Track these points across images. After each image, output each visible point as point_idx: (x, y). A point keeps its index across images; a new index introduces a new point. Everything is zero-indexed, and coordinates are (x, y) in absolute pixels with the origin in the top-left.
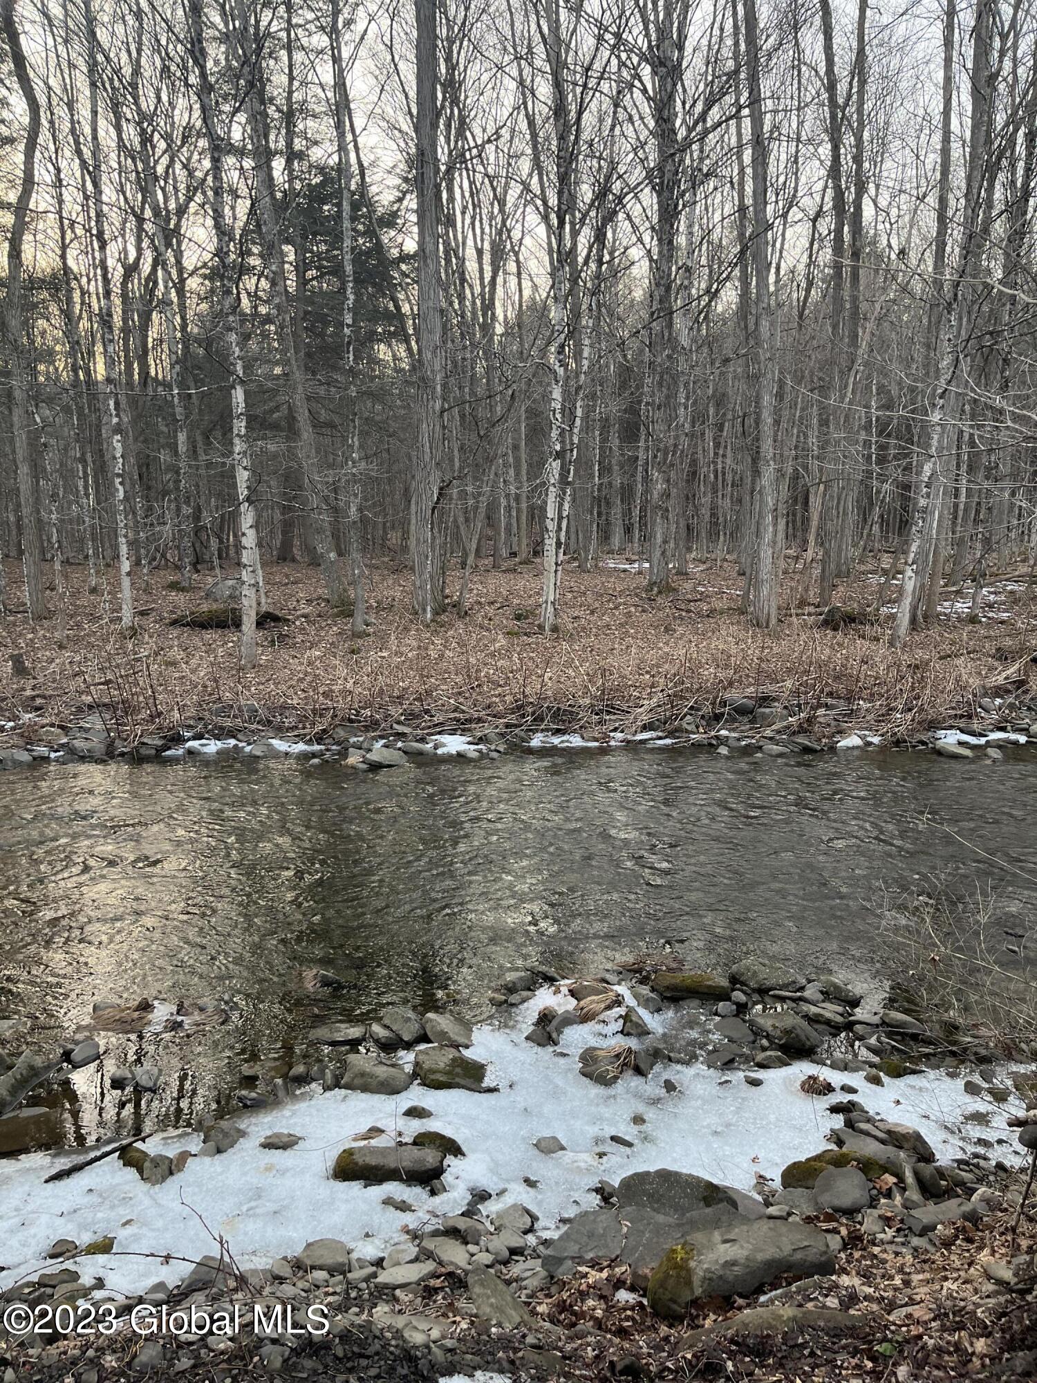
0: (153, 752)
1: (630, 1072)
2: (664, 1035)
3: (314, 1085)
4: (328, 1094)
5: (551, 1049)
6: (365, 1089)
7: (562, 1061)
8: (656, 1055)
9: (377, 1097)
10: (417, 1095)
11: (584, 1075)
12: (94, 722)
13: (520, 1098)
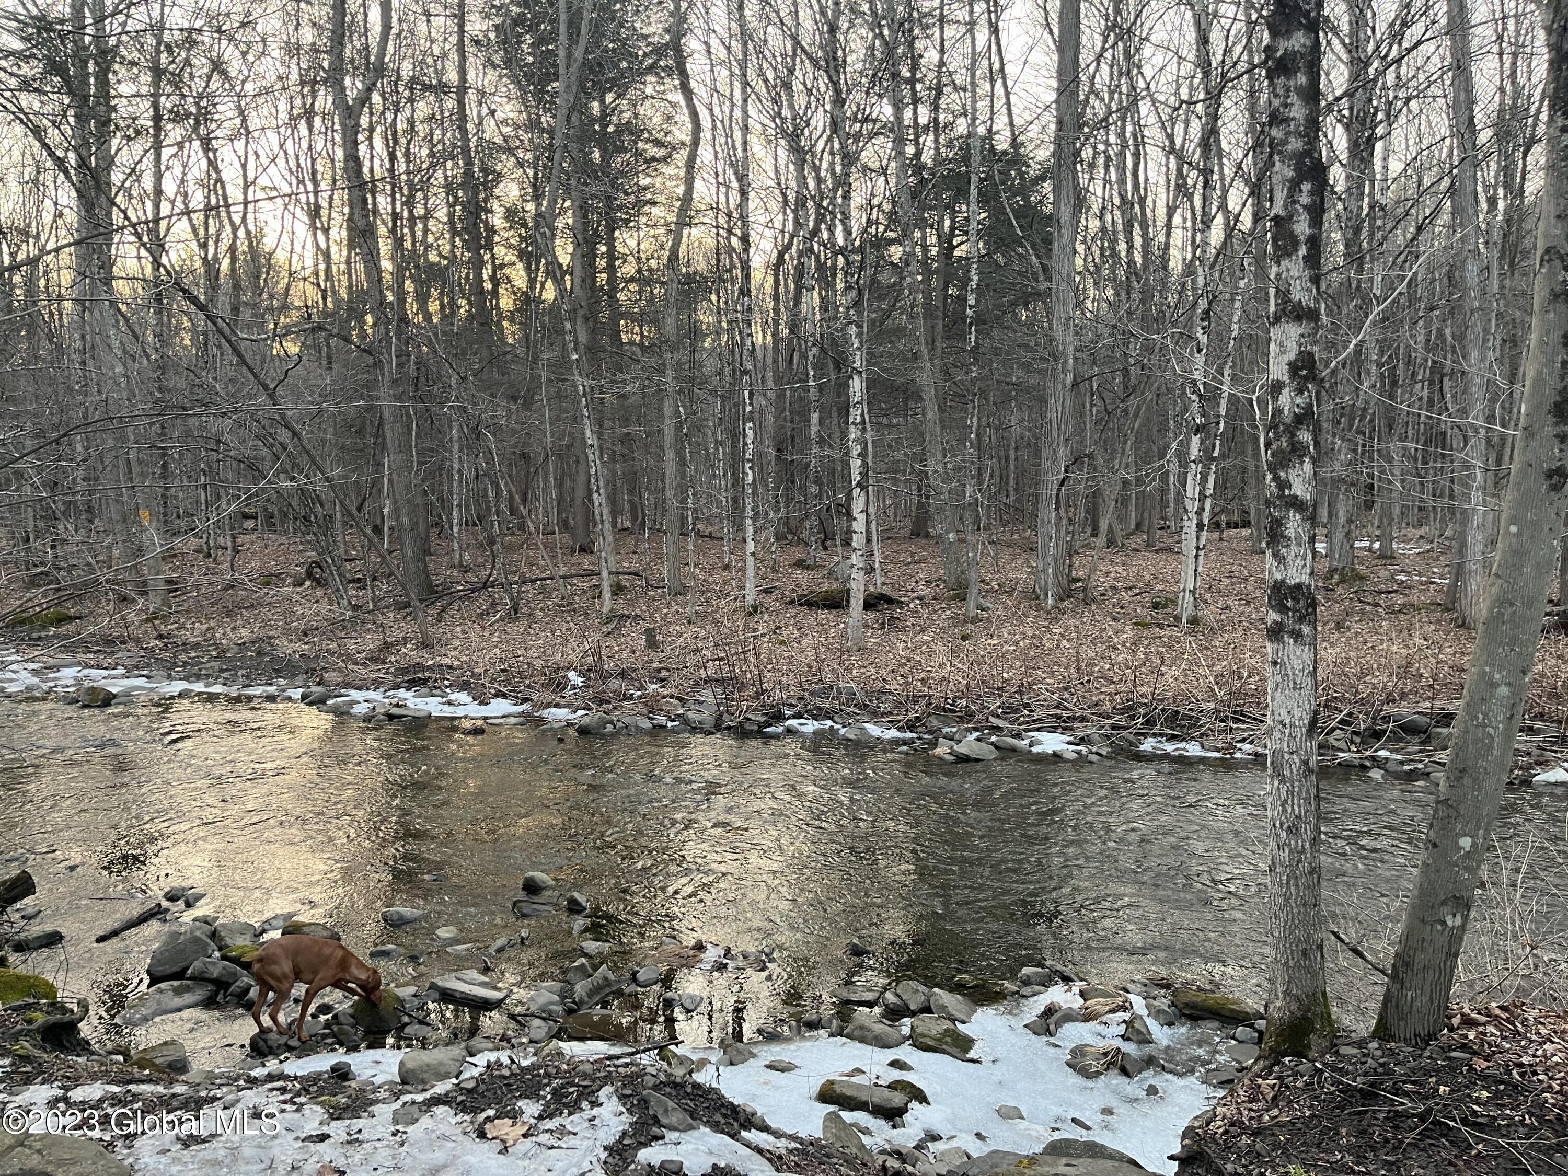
0: (756, 728)
1: (1117, 1071)
2: (1168, 1047)
3: (822, 1031)
4: (832, 1039)
5: (1045, 1039)
6: (862, 1040)
7: (1052, 1050)
8: (1150, 1062)
9: (870, 1048)
10: (905, 1053)
11: (1069, 1064)
12: (707, 695)
13: (998, 1072)
